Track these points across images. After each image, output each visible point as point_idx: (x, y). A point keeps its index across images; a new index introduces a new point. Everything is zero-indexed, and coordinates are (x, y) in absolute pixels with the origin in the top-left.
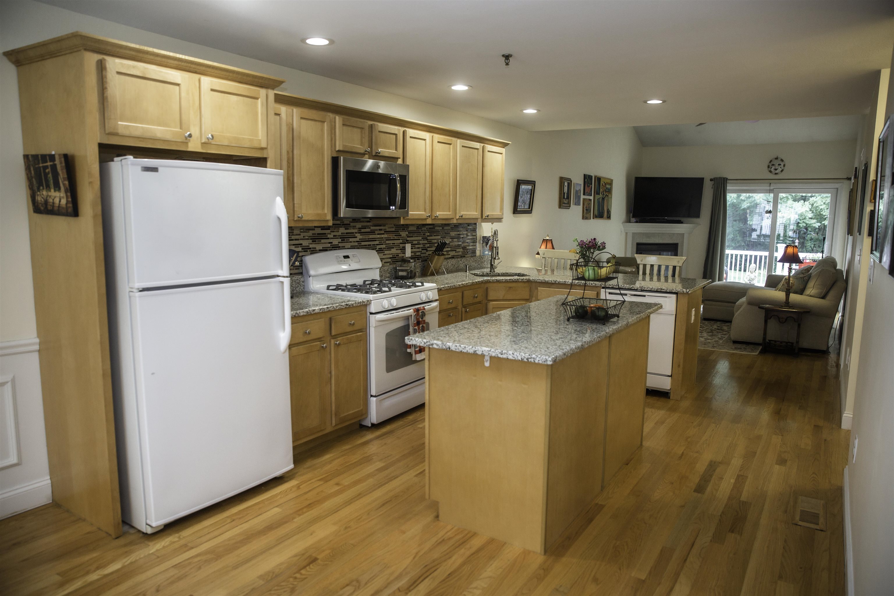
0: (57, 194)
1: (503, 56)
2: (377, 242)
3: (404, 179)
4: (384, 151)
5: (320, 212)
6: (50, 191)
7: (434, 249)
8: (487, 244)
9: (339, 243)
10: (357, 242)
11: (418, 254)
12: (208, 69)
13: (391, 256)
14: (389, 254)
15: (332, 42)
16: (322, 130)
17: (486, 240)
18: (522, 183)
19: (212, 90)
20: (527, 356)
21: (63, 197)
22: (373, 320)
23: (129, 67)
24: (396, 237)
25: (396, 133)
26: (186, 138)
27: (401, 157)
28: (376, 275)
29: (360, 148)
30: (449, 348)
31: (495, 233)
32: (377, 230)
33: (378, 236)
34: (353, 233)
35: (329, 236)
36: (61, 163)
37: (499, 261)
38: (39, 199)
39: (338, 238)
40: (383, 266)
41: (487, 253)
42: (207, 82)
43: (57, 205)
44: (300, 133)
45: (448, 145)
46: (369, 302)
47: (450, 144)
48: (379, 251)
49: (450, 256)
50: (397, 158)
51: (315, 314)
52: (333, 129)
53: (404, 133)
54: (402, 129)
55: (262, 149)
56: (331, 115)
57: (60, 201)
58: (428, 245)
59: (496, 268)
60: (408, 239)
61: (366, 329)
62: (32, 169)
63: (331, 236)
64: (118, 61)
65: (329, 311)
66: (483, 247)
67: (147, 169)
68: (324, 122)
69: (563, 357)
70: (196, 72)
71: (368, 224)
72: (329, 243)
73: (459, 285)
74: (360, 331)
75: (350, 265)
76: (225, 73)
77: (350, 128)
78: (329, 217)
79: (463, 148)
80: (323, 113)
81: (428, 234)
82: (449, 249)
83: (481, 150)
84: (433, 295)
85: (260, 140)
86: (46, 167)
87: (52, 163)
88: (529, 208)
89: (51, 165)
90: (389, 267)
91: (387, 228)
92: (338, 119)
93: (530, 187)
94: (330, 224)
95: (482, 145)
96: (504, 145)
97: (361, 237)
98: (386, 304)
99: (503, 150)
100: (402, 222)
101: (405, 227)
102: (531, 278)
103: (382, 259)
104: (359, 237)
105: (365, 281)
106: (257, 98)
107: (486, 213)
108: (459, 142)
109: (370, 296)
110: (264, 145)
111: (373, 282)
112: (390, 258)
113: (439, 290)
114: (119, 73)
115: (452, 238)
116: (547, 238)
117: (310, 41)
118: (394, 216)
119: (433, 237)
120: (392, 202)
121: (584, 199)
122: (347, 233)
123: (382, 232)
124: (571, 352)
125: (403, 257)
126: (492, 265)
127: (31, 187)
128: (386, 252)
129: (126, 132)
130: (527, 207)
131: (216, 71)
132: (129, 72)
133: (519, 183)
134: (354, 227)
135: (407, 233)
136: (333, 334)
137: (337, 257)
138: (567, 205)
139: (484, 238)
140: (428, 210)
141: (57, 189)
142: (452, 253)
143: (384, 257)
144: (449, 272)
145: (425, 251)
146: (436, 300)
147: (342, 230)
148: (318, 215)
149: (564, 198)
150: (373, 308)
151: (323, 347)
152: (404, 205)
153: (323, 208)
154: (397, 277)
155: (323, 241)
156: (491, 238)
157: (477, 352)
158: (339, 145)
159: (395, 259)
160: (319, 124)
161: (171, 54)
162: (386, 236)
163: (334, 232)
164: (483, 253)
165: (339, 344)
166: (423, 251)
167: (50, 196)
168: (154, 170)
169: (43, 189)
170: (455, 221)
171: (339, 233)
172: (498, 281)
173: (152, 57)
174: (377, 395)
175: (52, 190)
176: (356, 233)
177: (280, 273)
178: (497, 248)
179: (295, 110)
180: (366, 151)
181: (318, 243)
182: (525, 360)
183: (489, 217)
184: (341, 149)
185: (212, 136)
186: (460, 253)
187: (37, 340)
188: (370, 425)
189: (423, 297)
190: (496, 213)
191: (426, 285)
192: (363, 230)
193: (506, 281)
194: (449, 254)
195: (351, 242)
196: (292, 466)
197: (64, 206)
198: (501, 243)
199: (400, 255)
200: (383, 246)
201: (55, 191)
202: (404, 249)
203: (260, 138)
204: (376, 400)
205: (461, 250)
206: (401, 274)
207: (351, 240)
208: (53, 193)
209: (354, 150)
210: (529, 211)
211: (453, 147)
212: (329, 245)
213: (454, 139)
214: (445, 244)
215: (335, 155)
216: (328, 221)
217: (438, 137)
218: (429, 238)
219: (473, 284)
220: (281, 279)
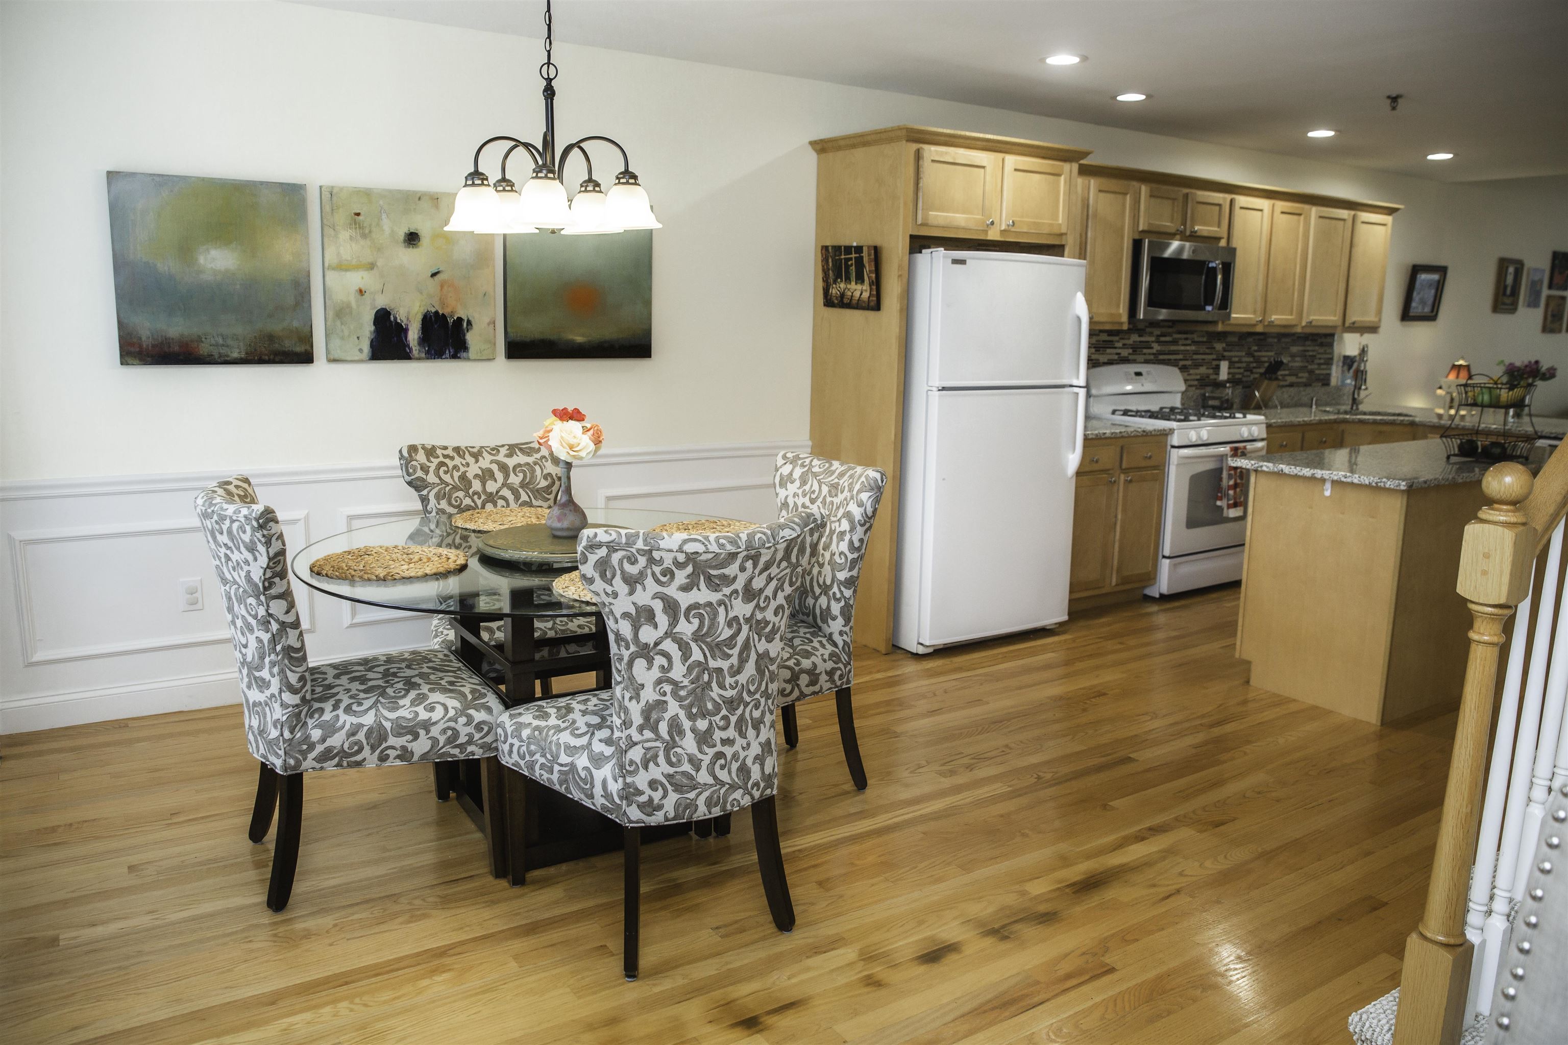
0: (859, 287)
1: (1389, 97)
2: (1181, 357)
3: (1228, 268)
4: (1201, 229)
5: (1113, 311)
6: (850, 284)
7: (1262, 370)
8: (1350, 367)
9: (1129, 354)
10: (1153, 354)
11: (1237, 376)
12: (1014, 147)
13: (1198, 377)
14: (1196, 374)
15: (1149, 96)
16: (1124, 205)
17: (1349, 362)
18: (1422, 270)
19: (1016, 170)
20: (1376, 480)
21: (866, 291)
22: (1175, 454)
23: (942, 154)
24: (1207, 351)
25: (1221, 202)
26: (988, 225)
27: (1225, 235)
28: (1176, 401)
29: (1168, 224)
30: (1282, 471)
31: (1363, 351)
32: (1181, 339)
33: (1182, 348)
34: (1148, 342)
35: (1117, 345)
36: (869, 255)
37: (1366, 392)
38: (834, 291)
39: (1127, 348)
40: (1186, 391)
41: (1349, 381)
42: (1012, 160)
43: (857, 299)
44: (1097, 210)
45: (1295, 217)
46: (1171, 431)
47: (1300, 215)
48: (1183, 369)
49: (1287, 383)
50: (1218, 239)
51: (1106, 438)
52: (1136, 202)
53: (1232, 201)
54: (1229, 197)
55: (1062, 235)
56: (1135, 184)
57: (861, 295)
58: (1255, 365)
59: (1361, 403)
60: (1226, 354)
61: (1164, 466)
62: (830, 260)
63: (1120, 345)
64: (933, 148)
65: (1122, 437)
66: (1343, 372)
67: (956, 262)
68: (1126, 194)
69: (1424, 485)
70: (1001, 152)
71: (1170, 330)
72: (1117, 354)
73: (1299, 422)
74: (1155, 467)
75: (1143, 385)
76: (1027, 149)
77: (1159, 200)
78: (1125, 318)
79: (1321, 220)
80: (1125, 182)
81: (1256, 348)
82: (1287, 372)
83: (1350, 223)
84: (1258, 431)
85: (1060, 225)
86: (851, 259)
87: (857, 255)
88: (1432, 311)
89: (855, 258)
90: (1195, 393)
91: (1196, 337)
92: (1144, 189)
93: (1435, 277)
94: (1125, 327)
95: (1352, 213)
96: (1390, 211)
97: (1159, 348)
98: (1193, 437)
99: (1388, 219)
100: (1220, 328)
101: (1222, 336)
102: (1417, 419)
103: (1186, 381)
104: (1156, 347)
105: (1161, 408)
106: (1059, 175)
107: (1352, 317)
108: (1314, 211)
109: (1174, 424)
110: (1064, 230)
111: (1172, 409)
112: (1197, 380)
113: (1269, 426)
114: (933, 161)
115: (1293, 356)
116: (1461, 362)
117: (1120, 98)
118: (1210, 319)
119: (1263, 354)
120: (1209, 300)
121: (1549, 298)
122: (1140, 342)
123: (1189, 342)
124: (1436, 482)
125: (1215, 379)
126: (1354, 400)
127: (826, 279)
128: (1192, 371)
129: (935, 223)
130: (1427, 309)
131: (1021, 148)
132: (942, 159)
133: (1416, 270)
134: (1151, 334)
135: (1224, 345)
136: (1124, 466)
137: (1127, 374)
138: (1511, 307)
139: (1346, 358)
140: (1259, 313)
141: (859, 282)
142: (1292, 379)
143: (1188, 378)
144: (1283, 406)
145: (1249, 373)
146: (1262, 440)
147: (1135, 338)
148: (1112, 315)
149: (1504, 294)
150: (1175, 440)
151: (1111, 481)
152: (1225, 304)
153: (1118, 306)
154: (1205, 407)
155: (1108, 351)
156: (1358, 359)
157: (1316, 475)
158: (1144, 224)
159: (1203, 382)
160: (1120, 196)
161: (981, 135)
162: (1193, 348)
163: (1123, 339)
164: (1343, 381)
165: (1131, 481)
166: (1246, 373)
167: (849, 290)
168: (962, 262)
169: (842, 281)
170: (1299, 330)
171: (1130, 342)
172: (1361, 422)
173: (962, 141)
174: (1171, 555)
175: (853, 283)
176: (1153, 342)
177: (1075, 382)
178: (1364, 372)
179: (1092, 181)
180: (1178, 230)
181: (1103, 354)
182: (1374, 484)
183: (1356, 325)
184: (1146, 228)
185: (1013, 222)
186: (1304, 380)
187: (810, 443)
188: (1157, 596)
189: (1245, 432)
190: (1370, 318)
191: (1250, 417)
192: (1163, 339)
193: (1375, 422)
194: (1286, 381)
195: (1145, 354)
196: (1065, 618)
197: (866, 300)
198: (1371, 365)
199: (1212, 377)
200: (1189, 363)
201: (856, 284)
202: (1217, 368)
203: (1060, 222)
204: (1170, 563)
205: (1306, 375)
206: (1211, 403)
207: (1145, 351)
208: (853, 286)
209: (1162, 230)
210: (1431, 317)
211: (1305, 218)
212: (1116, 357)
213: (1306, 207)
214: (1281, 363)
215: (1137, 237)
216: (1122, 323)
217: (1281, 205)
218: (1256, 354)
219: (1320, 422)
220: (1076, 390)
